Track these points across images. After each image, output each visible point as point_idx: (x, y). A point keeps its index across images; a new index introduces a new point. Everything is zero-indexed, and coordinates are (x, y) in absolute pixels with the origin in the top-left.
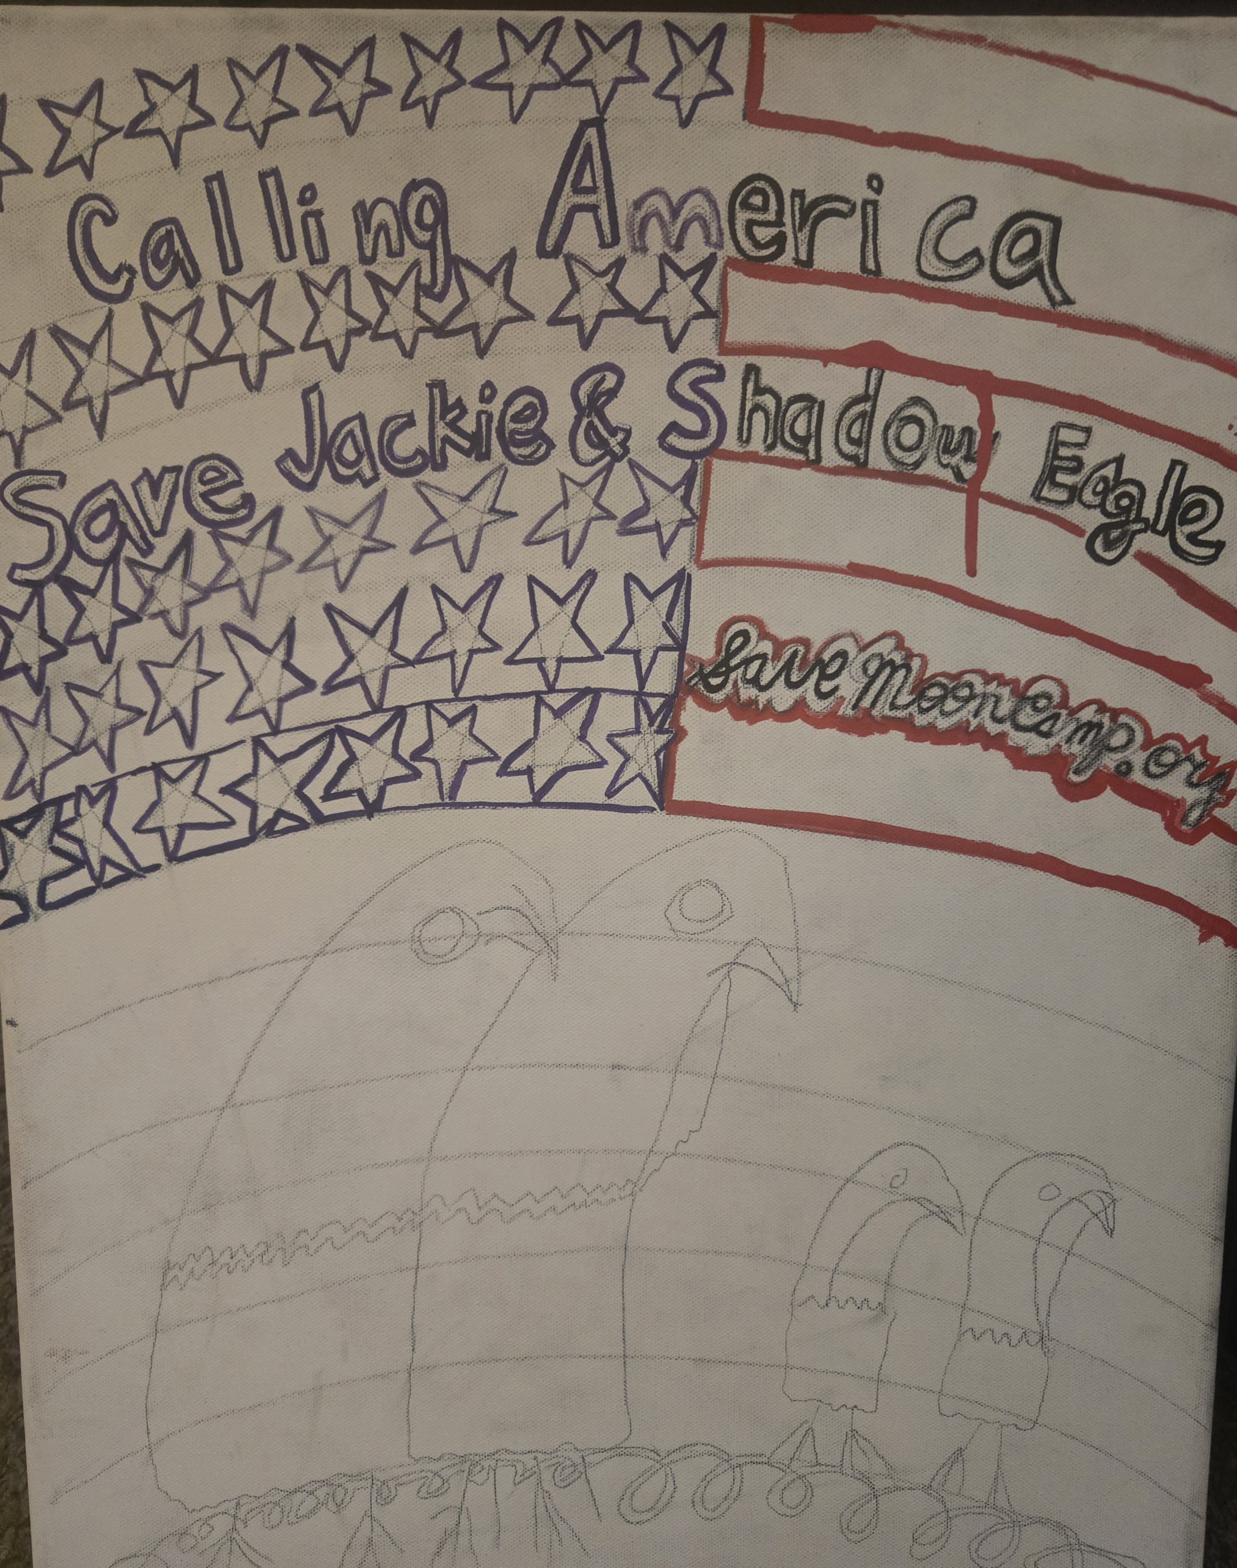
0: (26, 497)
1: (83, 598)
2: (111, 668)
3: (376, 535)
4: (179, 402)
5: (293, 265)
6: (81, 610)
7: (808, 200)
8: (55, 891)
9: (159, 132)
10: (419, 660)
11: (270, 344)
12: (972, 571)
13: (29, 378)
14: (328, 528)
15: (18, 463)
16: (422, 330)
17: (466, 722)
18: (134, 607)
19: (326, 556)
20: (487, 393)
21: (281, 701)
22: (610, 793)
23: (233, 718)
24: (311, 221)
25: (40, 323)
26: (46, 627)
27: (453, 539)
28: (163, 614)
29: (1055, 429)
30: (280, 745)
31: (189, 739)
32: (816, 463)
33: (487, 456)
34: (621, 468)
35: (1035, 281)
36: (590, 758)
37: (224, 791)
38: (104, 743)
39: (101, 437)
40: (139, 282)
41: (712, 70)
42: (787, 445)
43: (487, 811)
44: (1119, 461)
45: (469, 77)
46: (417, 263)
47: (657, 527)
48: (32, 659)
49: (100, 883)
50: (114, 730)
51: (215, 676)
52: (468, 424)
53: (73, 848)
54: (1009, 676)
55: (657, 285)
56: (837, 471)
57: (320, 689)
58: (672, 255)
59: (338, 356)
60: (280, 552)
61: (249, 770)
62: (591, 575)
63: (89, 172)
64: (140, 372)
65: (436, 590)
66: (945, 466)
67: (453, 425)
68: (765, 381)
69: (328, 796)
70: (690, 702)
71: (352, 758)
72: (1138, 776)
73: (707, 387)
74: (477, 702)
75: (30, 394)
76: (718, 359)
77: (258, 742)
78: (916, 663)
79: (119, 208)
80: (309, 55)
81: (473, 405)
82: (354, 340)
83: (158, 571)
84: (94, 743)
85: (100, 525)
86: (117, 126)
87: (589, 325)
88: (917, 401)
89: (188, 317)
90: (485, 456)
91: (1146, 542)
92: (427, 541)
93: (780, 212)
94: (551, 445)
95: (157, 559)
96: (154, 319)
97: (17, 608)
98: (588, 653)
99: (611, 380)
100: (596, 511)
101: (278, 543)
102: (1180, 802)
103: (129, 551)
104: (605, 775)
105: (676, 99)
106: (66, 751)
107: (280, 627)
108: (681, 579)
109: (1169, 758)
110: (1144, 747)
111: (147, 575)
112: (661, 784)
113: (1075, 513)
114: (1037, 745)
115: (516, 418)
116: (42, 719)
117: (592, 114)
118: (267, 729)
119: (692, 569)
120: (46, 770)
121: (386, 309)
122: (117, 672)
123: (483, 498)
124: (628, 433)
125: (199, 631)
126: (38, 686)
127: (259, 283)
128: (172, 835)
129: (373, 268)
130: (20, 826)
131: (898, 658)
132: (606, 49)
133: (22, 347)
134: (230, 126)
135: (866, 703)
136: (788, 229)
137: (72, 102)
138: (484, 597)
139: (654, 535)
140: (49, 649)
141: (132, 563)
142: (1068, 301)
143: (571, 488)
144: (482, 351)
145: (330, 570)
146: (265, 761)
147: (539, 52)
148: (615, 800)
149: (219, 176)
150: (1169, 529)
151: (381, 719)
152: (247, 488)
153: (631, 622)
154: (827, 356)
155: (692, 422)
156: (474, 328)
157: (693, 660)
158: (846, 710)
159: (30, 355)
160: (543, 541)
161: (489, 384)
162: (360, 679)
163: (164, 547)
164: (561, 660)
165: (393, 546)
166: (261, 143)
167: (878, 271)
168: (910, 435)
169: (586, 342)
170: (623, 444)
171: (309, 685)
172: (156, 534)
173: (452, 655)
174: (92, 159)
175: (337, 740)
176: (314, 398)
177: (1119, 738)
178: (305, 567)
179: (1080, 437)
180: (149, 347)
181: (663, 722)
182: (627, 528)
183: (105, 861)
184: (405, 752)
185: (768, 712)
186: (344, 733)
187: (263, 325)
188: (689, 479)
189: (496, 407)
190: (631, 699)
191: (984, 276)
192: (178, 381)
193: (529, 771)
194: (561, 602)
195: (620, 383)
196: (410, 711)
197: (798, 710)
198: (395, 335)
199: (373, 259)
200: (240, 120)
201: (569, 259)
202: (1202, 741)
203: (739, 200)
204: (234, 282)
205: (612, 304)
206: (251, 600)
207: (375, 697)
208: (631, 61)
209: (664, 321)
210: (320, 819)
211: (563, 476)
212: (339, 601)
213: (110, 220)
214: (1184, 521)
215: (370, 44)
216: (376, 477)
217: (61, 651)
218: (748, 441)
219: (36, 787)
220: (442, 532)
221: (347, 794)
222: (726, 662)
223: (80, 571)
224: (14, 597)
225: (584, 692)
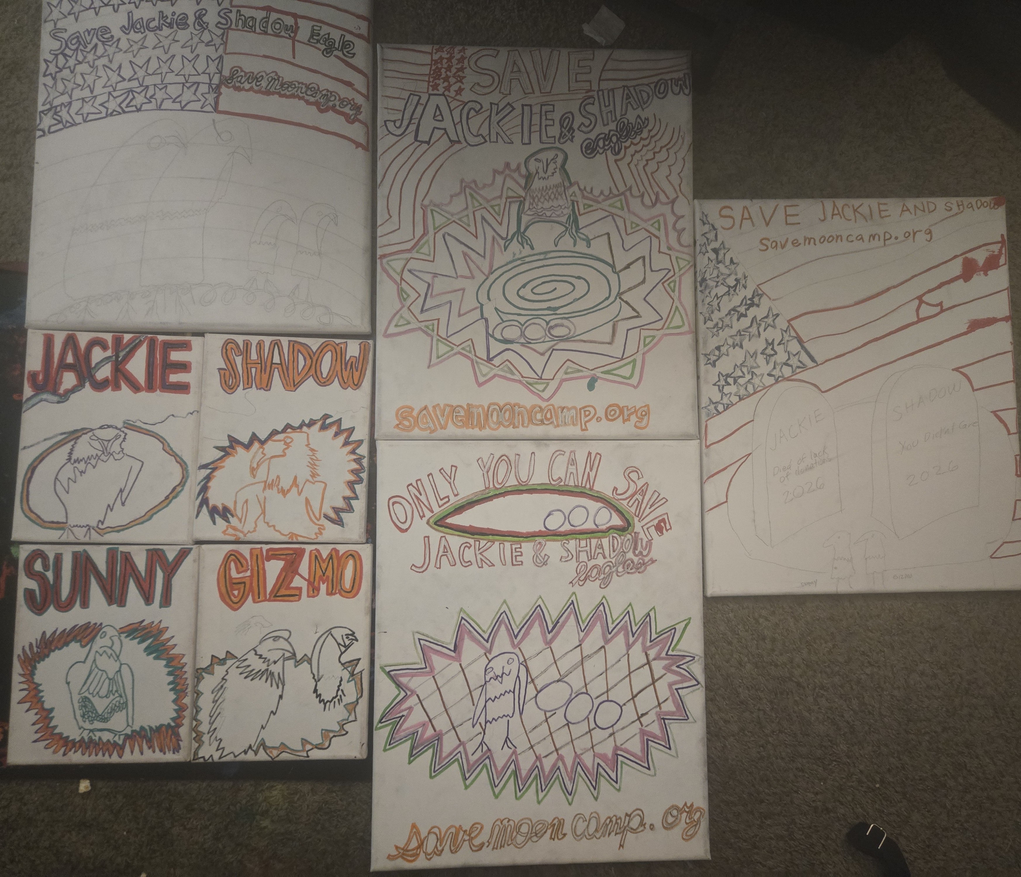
0: (56, 34)
1: (68, 58)
3: (144, 45)
4: (97, 14)
6: (67, 61)
8: (53, 129)
10: (153, 74)
11: (121, 3)
12: (294, 58)
13: (60, 8)
14: (132, 43)
15: (55, 27)
16: (158, 0)
17: (164, 89)
18: (81, 60)
19: (131, 49)
20: (174, 13)
21: (117, 83)
22: (202, 108)
23: (104, 87)
26: (58, 65)
27: (163, 46)
28: (88, 62)
29: (313, 26)
30: (115, 94)
31: (92, 92)
32: (255, 32)
33: (173, 28)
34: (206, 31)
36: (196, 99)
37: (100, 105)
38: (70, 93)
39: (77, 21)
42: (247, 28)
43: (169, 111)
44: (329, 34)
47: (215, 45)
48: (53, 72)
49: (65, 127)
50: (73, 89)
51: (100, 77)
52: (168, 21)
53: (59, 118)
54: (304, 83)
56: (259, 34)
57: (127, 81)
59: (137, 5)
60: (119, 48)
61: (107, 100)
62: (198, 55)
65: (158, 58)
66: (286, 34)
67: (164, 21)
68: (242, 13)
69: (127, 107)
70: (223, 86)
71: (134, 98)
72: (338, 107)
73: (228, 14)
74: (168, 85)
75: (60, 12)
76: (230, 8)
77: (110, 93)
78: (281, 79)
81: (170, 16)
83: (88, 52)
84: (67, 92)
85: (74, 42)
88: (279, 19)
91: (335, 53)
92: (157, 46)
94: (189, 26)
95: (88, 49)
97: (50, 60)
98: (197, 74)
99: (204, 12)
100: (200, 41)
101: (119, 46)
102: (349, 114)
103: (81, 47)
104: (200, 104)
106: (60, 94)
107: (118, 66)
108: (221, 57)
109: (345, 103)
110: (339, 100)
111: (85, 53)
112: (215, 106)
113: (318, 45)
114: (312, 99)
115: (180, 20)
116: (54, 86)
118: (112, 90)
119: (224, 55)
120: (54, 99)
122: (75, 76)
123: (171, 38)
124: (208, 24)
125: (97, 66)
126: (54, 78)
128: (85, 116)
130: (45, 112)
131: (276, 77)
135: (268, 88)
138: (170, 60)
139: (214, 47)
140: (58, 70)
141: (81, 50)
143: (193, 35)
144: (173, 5)
145: (132, 53)
146: (111, 98)
148: (204, 110)
150: (342, 50)
151: (143, 88)
152: (112, 34)
153: (208, 67)
154: (257, 8)
155: (223, 21)
157: (224, 76)
158: (263, 89)
160: (186, 47)
162: (137, 79)
163: (90, 47)
164: (189, 75)
165: (148, 48)
168: (278, 26)
169: (198, 4)
170: (207, 26)
171: (124, 79)
172: (88, 44)
173: (161, 73)
175: (130, 93)
176: (130, 14)
177: (333, 98)
178: (125, 52)
179: (319, 28)
181: (216, 91)
182: (207, 45)
183: (67, 122)
184: (148, 96)
185: (243, 89)
186: (132, 91)
188: (223, 34)
189: (175, 17)
190: (207, 85)
192: (97, 10)
193: (180, 102)
194: (190, 61)
195: (206, 13)
196: (150, 86)
197: (251, 89)
198: (151, 1)
202: (353, 99)
206: (111, 59)
207: (141, 83)
210: (124, 112)
211: (191, 33)
212: (133, 60)
214: (345, 48)
216: (145, 32)
217: (61, 70)
218: (238, 26)
219: (51, 103)
220: (161, 45)
221: (132, 106)
222: (232, 77)
223: (67, 52)
224: (50, 57)
225: (195, 83)
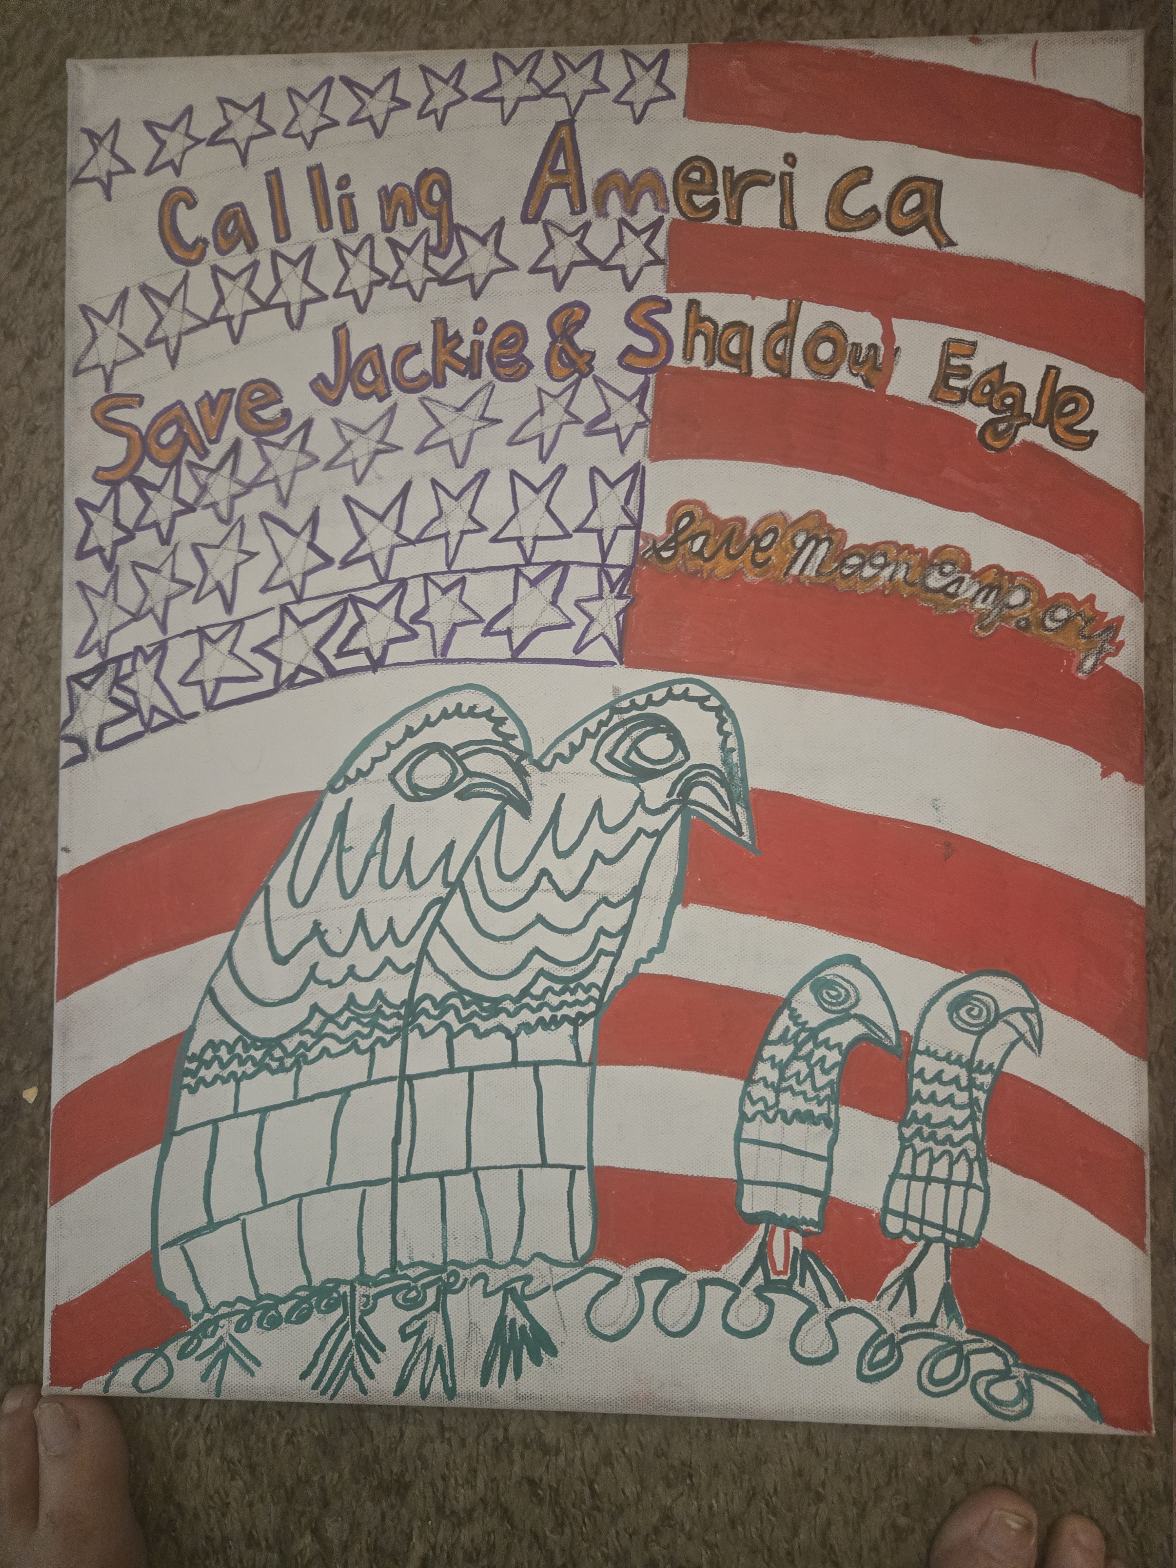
0: (112, 414)
1: (150, 493)
2: (169, 549)
3: (387, 439)
4: (236, 340)
5: (331, 234)
6: (148, 502)
7: (736, 174)
9: (233, 141)
10: (419, 540)
11: (310, 294)
13: (121, 324)
14: (349, 434)
15: (107, 389)
16: (429, 280)
17: (457, 591)
18: (190, 500)
19: (347, 457)
20: (480, 325)
21: (305, 575)
22: (577, 651)
23: (265, 589)
24: (345, 201)
25: (133, 283)
26: (120, 517)
27: (450, 442)
28: (214, 505)
29: (947, 344)
30: (302, 611)
31: (229, 607)
32: (747, 375)
33: (478, 375)
34: (587, 383)
35: (923, 229)
36: (561, 620)
37: (254, 650)
38: (159, 611)
39: (173, 367)
40: (211, 250)
41: (659, 82)
42: (722, 361)
43: (474, 666)
44: (1002, 367)
45: (470, 93)
46: (426, 230)
47: (617, 429)
48: (107, 543)
49: (149, 728)
50: (168, 599)
51: (252, 555)
52: (464, 351)
53: (129, 699)
54: (917, 546)
55: (617, 241)
56: (765, 381)
57: (337, 564)
58: (628, 219)
59: (362, 301)
60: (309, 454)
61: (276, 632)
62: (562, 469)
63: (178, 171)
64: (207, 317)
65: (434, 483)
66: (855, 375)
67: (451, 352)
68: (705, 311)
69: (340, 654)
71: (362, 622)
72: (1035, 631)
73: (657, 317)
74: (467, 574)
75: (121, 336)
76: (666, 296)
77: (284, 609)
78: (837, 537)
79: (199, 196)
80: (348, 83)
81: (468, 336)
82: (376, 289)
83: (212, 471)
84: (151, 610)
85: (168, 436)
86: (201, 137)
87: (561, 273)
88: (830, 324)
89: (246, 276)
90: (476, 375)
91: (1029, 433)
92: (429, 443)
93: (715, 183)
94: (531, 366)
95: (211, 462)
96: (220, 277)
97: (98, 502)
98: (560, 532)
99: (580, 313)
100: (567, 417)
101: (309, 447)
102: (1074, 653)
103: (190, 455)
104: (573, 634)
105: (631, 104)
106: (128, 617)
107: (307, 514)
108: (637, 471)
109: (1061, 614)
110: (1039, 605)
111: (203, 474)
112: (620, 643)
113: (966, 410)
114: (945, 605)
115: (503, 345)
116: (111, 590)
117: (567, 117)
118: (293, 599)
119: (646, 463)
120: (111, 633)
121: (401, 265)
122: (173, 553)
123: (474, 410)
124: (593, 355)
125: (241, 518)
126: (110, 564)
127: (304, 248)
128: (210, 687)
129: (393, 235)
130: (86, 680)
131: (821, 533)
132: (575, 70)
133: (118, 301)
134: (286, 135)
136: (721, 197)
137: (169, 122)
138: (474, 488)
139: (614, 435)
140: (121, 534)
141: (191, 465)
142: (951, 243)
143: (546, 399)
144: (476, 295)
145: (349, 468)
146: (289, 623)
147: (524, 74)
148: (582, 656)
149: (276, 171)
150: (1048, 422)
151: (387, 589)
152: (285, 405)
153: (595, 506)
155: (645, 345)
156: (471, 277)
157: (647, 536)
158: (778, 577)
159: (123, 307)
160: (523, 442)
161: (481, 320)
162: (370, 556)
163: (217, 452)
164: (536, 539)
165: (401, 448)
166: (309, 146)
167: (794, 225)
168: (825, 351)
169: (559, 286)
170: (589, 364)
171: (328, 561)
172: (211, 442)
173: (446, 535)
174: (181, 162)
175: (350, 607)
176: (342, 334)
177: (1017, 598)
178: (329, 466)
180: (216, 298)
181: (622, 589)
182: (592, 430)
183: (154, 709)
184: (405, 617)
185: (711, 579)
186: (355, 601)
187: (305, 280)
188: (643, 390)
189: (486, 337)
190: (595, 571)
191: (882, 225)
192: (236, 323)
193: (509, 632)
194: (537, 490)
195: (586, 316)
196: (410, 582)
197: (738, 578)
198: (408, 284)
199: (393, 228)
200: (294, 130)
201: (546, 224)
202: (1091, 598)
203: (681, 175)
204: (283, 248)
205: (580, 256)
206: (285, 493)
207: (382, 571)
208: (596, 78)
209: (622, 268)
210: (333, 673)
211: (540, 390)
212: (356, 493)
213: (192, 204)
214: (1061, 415)
215: (396, 73)
216: (389, 394)
217: (130, 536)
218: (691, 359)
219: (102, 648)
220: (441, 436)
221: (356, 652)
222: (674, 538)
223: (150, 472)
224: (96, 493)
225: (555, 565)
